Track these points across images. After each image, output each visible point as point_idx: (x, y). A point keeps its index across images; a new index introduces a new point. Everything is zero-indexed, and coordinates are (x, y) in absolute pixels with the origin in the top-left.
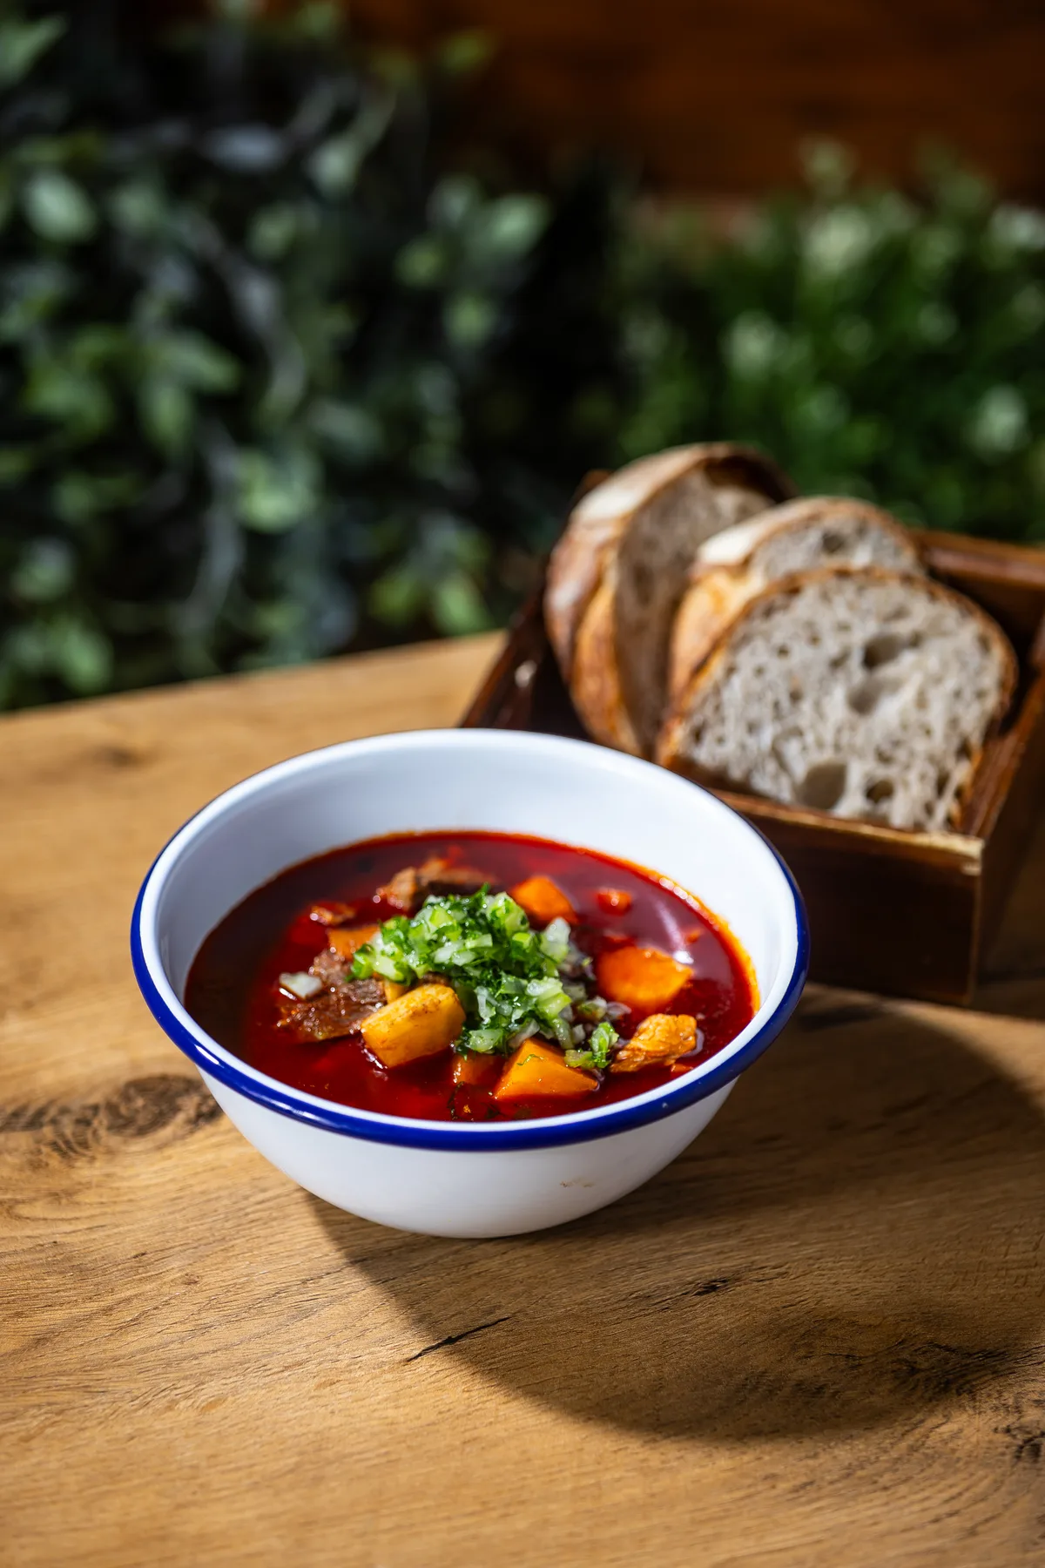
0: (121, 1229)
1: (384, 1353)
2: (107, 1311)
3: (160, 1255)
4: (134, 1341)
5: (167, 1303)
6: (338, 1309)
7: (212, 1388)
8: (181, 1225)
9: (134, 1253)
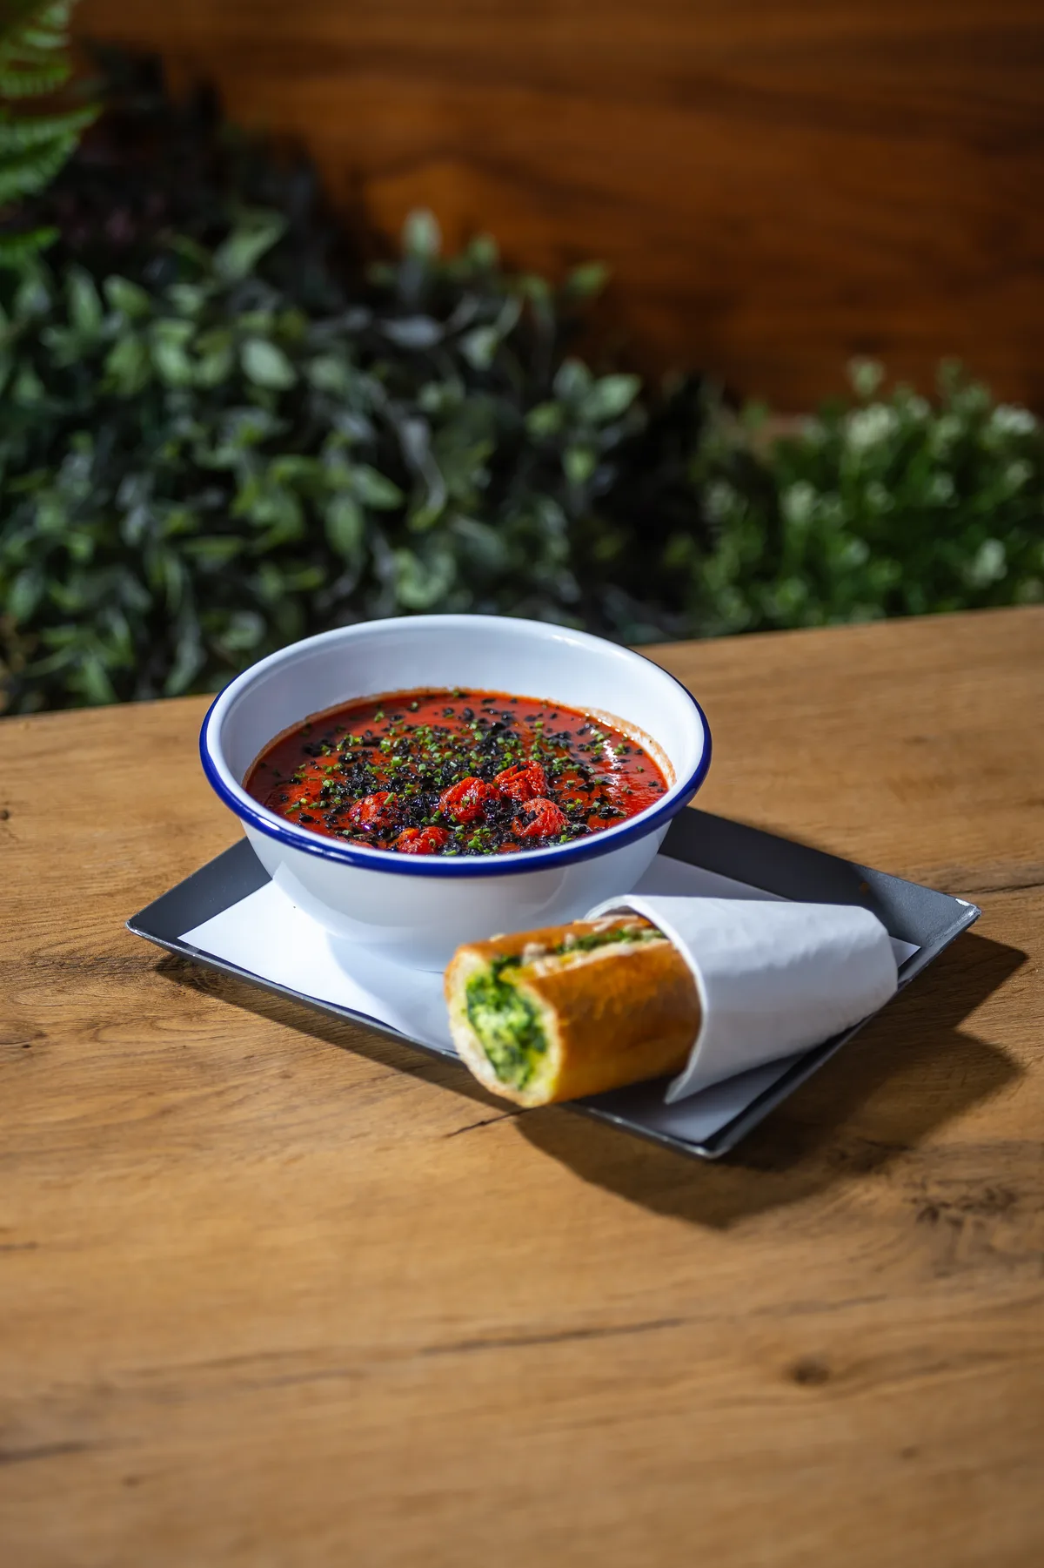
0: (236, 1039)
1: (430, 1130)
2: (219, 1094)
3: (265, 1057)
4: (237, 1114)
5: (266, 1091)
6: (398, 1099)
7: (294, 1149)
8: (283, 1038)
9: (245, 1056)
